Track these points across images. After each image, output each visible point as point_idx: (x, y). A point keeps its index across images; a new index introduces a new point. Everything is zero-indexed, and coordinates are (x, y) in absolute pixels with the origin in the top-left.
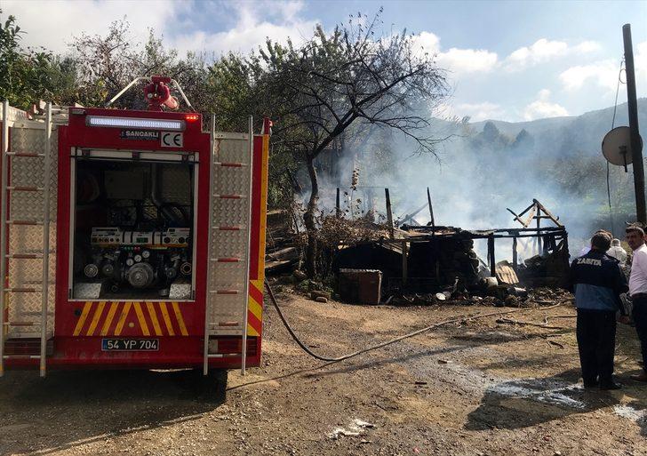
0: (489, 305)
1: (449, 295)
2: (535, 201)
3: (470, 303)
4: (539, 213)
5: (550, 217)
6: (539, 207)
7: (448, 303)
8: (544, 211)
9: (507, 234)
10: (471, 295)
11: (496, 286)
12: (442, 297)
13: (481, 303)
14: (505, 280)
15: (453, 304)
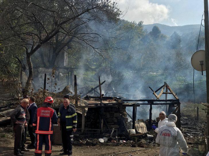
0: (128, 146)
1: (106, 139)
2: (165, 83)
3: (117, 145)
4: (167, 91)
5: (172, 93)
6: (167, 87)
7: (105, 144)
8: (169, 89)
9: (146, 102)
10: (119, 140)
11: (134, 134)
12: (102, 140)
13: (124, 144)
14: (140, 131)
15: (107, 145)
